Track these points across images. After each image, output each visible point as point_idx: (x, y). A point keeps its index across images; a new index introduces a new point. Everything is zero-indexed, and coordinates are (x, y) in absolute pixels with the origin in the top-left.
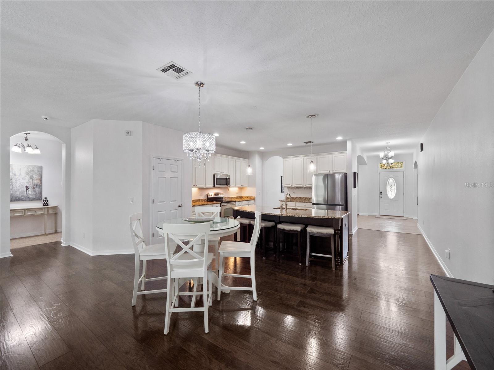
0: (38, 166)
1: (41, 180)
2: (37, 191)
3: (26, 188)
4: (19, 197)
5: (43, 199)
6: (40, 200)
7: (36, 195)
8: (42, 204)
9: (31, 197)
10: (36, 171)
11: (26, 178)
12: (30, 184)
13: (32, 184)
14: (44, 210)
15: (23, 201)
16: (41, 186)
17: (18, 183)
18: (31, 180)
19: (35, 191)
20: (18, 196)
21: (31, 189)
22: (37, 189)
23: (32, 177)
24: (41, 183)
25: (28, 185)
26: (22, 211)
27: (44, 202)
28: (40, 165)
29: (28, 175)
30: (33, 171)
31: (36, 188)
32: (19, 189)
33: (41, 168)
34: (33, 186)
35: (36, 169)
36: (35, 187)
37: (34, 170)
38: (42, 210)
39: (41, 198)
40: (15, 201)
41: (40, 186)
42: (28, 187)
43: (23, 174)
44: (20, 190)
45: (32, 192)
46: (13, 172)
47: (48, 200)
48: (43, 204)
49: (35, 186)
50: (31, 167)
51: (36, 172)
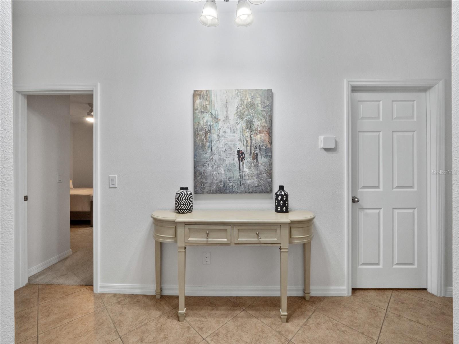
0: (264, 90)
1: (270, 132)
2: (261, 167)
3: (239, 157)
4: (225, 182)
5: (276, 189)
6: (267, 192)
7: (259, 176)
8: (274, 207)
9: (248, 182)
10: (260, 105)
11: (238, 127)
12: (247, 146)
13: (249, 145)
14: (279, 231)
15: (233, 192)
16: (271, 149)
17: (223, 141)
18: (248, 134)
19: (257, 166)
20: (223, 177)
21: (248, 158)
22: (262, 160)
23: (250, 125)
24: (271, 143)
25: (243, 149)
26: (226, 230)
27: (279, 202)
28: (266, 87)
29: (242, 119)
30: (252, 105)
31: (259, 156)
32: (224, 160)
33: (269, 95)
34: (253, 152)
35: (258, 101)
36: (257, 154)
37: (254, 104)
38: (276, 230)
39: (271, 185)
40: (216, 193)
41: (268, 151)
42: (243, 153)
43: (233, 117)
44: (227, 162)
45: (250, 168)
46: (213, 113)
47: (287, 196)
48: (277, 207)
49: (258, 151)
50: (248, 96)
51: (260, 108)
